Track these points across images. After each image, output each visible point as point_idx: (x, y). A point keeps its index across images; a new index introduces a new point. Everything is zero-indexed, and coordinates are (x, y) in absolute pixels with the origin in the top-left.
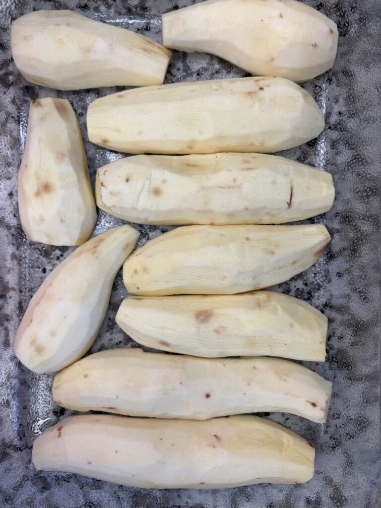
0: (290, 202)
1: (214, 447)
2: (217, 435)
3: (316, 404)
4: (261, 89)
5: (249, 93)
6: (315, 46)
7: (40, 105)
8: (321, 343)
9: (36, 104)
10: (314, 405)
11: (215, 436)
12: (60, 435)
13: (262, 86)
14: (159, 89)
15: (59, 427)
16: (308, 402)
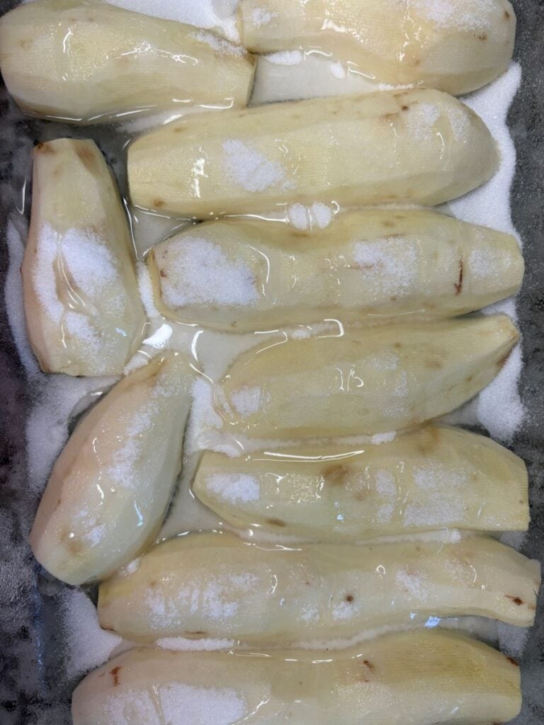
0: (460, 286)
1: (367, 681)
2: (368, 660)
3: (521, 599)
4: (405, 108)
5: (388, 116)
6: (483, 38)
7: (50, 151)
8: (521, 502)
9: (43, 149)
10: (518, 601)
11: (366, 662)
12: (116, 682)
13: (405, 104)
14: (241, 116)
15: (114, 667)
16: (507, 596)
